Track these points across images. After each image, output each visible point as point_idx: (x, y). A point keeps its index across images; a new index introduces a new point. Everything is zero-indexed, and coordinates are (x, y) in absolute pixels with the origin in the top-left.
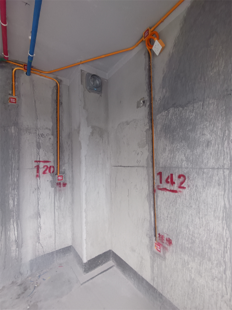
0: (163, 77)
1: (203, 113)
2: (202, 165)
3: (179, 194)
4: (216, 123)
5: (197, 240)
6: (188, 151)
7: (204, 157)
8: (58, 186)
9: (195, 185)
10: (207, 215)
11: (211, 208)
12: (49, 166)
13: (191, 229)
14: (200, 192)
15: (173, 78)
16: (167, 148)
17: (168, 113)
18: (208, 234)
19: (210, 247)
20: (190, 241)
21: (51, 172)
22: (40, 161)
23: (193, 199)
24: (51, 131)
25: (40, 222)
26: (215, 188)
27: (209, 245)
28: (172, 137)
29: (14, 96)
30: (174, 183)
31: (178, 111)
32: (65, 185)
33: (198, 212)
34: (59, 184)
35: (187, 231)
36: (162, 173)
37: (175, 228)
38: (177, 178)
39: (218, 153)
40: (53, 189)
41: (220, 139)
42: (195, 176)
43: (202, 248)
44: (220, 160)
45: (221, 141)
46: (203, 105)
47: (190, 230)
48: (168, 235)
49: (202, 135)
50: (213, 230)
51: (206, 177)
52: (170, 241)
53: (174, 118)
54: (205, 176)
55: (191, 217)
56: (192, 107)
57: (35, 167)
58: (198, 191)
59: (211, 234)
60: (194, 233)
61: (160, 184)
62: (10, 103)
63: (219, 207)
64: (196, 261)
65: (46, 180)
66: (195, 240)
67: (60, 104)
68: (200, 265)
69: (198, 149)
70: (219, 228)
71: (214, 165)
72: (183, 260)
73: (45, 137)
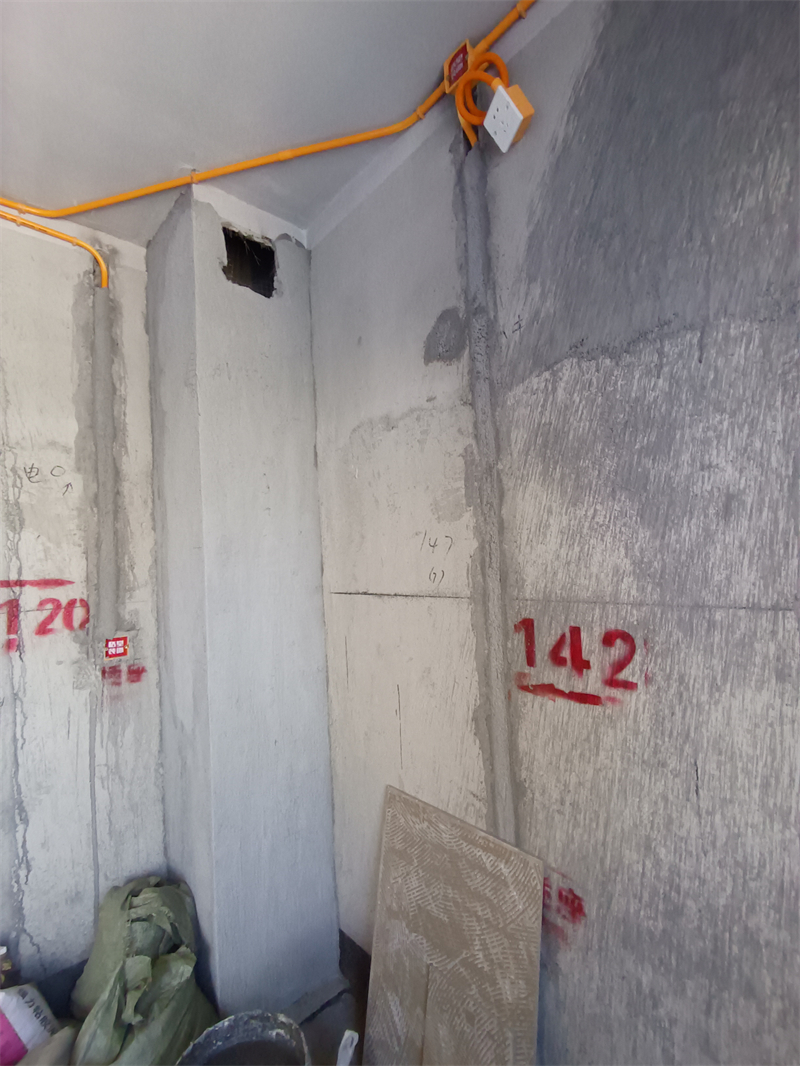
0: (531, 237)
1: (703, 378)
2: (704, 593)
3: (609, 711)
4: (761, 418)
5: (690, 903)
6: (644, 534)
7: (712, 560)
8: (109, 681)
9: (675, 676)
10: (731, 801)
11: (747, 772)
12: (64, 602)
13: (662, 856)
14: (699, 705)
15: (572, 240)
16: (551, 521)
17: (555, 383)
18: (741, 881)
19: (750, 939)
20: (661, 907)
21: (76, 623)
22: (21, 583)
23: (667, 733)
24: (73, 456)
25: (24, 842)
26: (764, 691)
27: (746, 928)
28: (573, 476)
30: (587, 665)
31: (598, 371)
32: (136, 673)
33: (693, 788)
34: (111, 673)
35: (649, 864)
36: (535, 624)
37: (595, 850)
38: (597, 645)
39: (771, 543)
40: (85, 694)
41: (781, 485)
42: (675, 637)
43: (715, 938)
44: (783, 573)
45: (786, 495)
46: (702, 347)
47: (658, 863)
48: (564, 876)
49: (702, 469)
50: (762, 865)
51: (723, 645)
52: (573, 902)
53: (578, 400)
54: (717, 639)
55: (661, 805)
56: (656, 357)
58: (691, 703)
59: (752, 885)
60: (679, 875)
61: (527, 670)
63: (786, 770)
64: (690, 993)
65: (53, 657)
66: (684, 905)
68: (708, 1012)
69: (685, 525)
70: (787, 861)
71: (756, 592)
72: (634, 983)
73: (46, 481)
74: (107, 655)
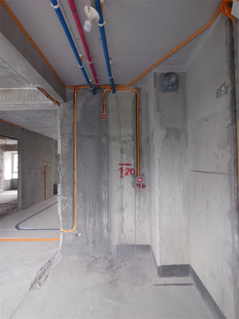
8: (138, 187)
12: (130, 169)
21: (132, 174)
22: (123, 164)
24: (132, 137)
25: (123, 216)
29: (105, 113)
32: (144, 186)
34: (139, 185)
40: (134, 189)
57: (120, 169)
62: (102, 119)
65: (128, 180)
67: (139, 111)
73: (127, 143)
74: (138, 181)
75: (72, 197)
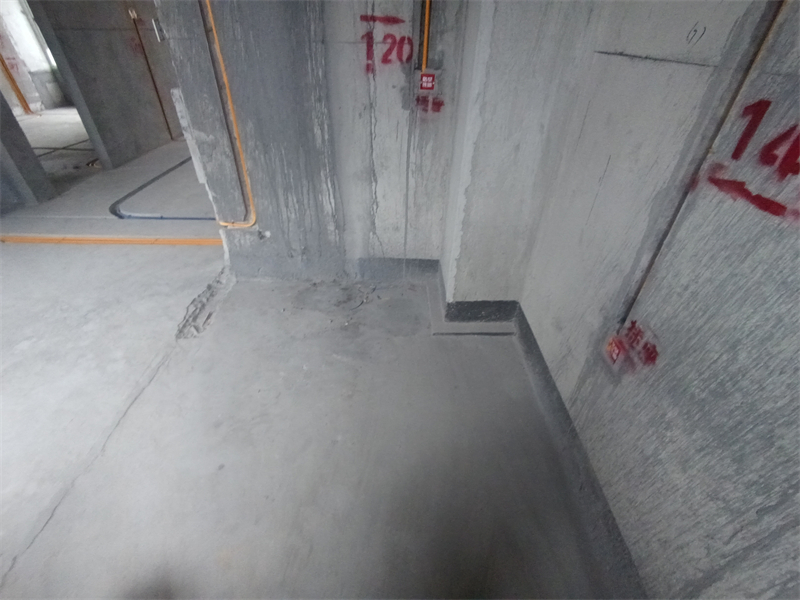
3: (785, 225)
8: (420, 107)
12: (398, 38)
21: (405, 57)
22: (373, 19)
25: (376, 192)
32: (438, 105)
34: (422, 101)
36: (770, 108)
40: (407, 112)
48: (655, 336)
52: (652, 353)
57: (363, 37)
66: (733, 394)
68: (699, 451)
74: (422, 88)
75: (226, 136)
